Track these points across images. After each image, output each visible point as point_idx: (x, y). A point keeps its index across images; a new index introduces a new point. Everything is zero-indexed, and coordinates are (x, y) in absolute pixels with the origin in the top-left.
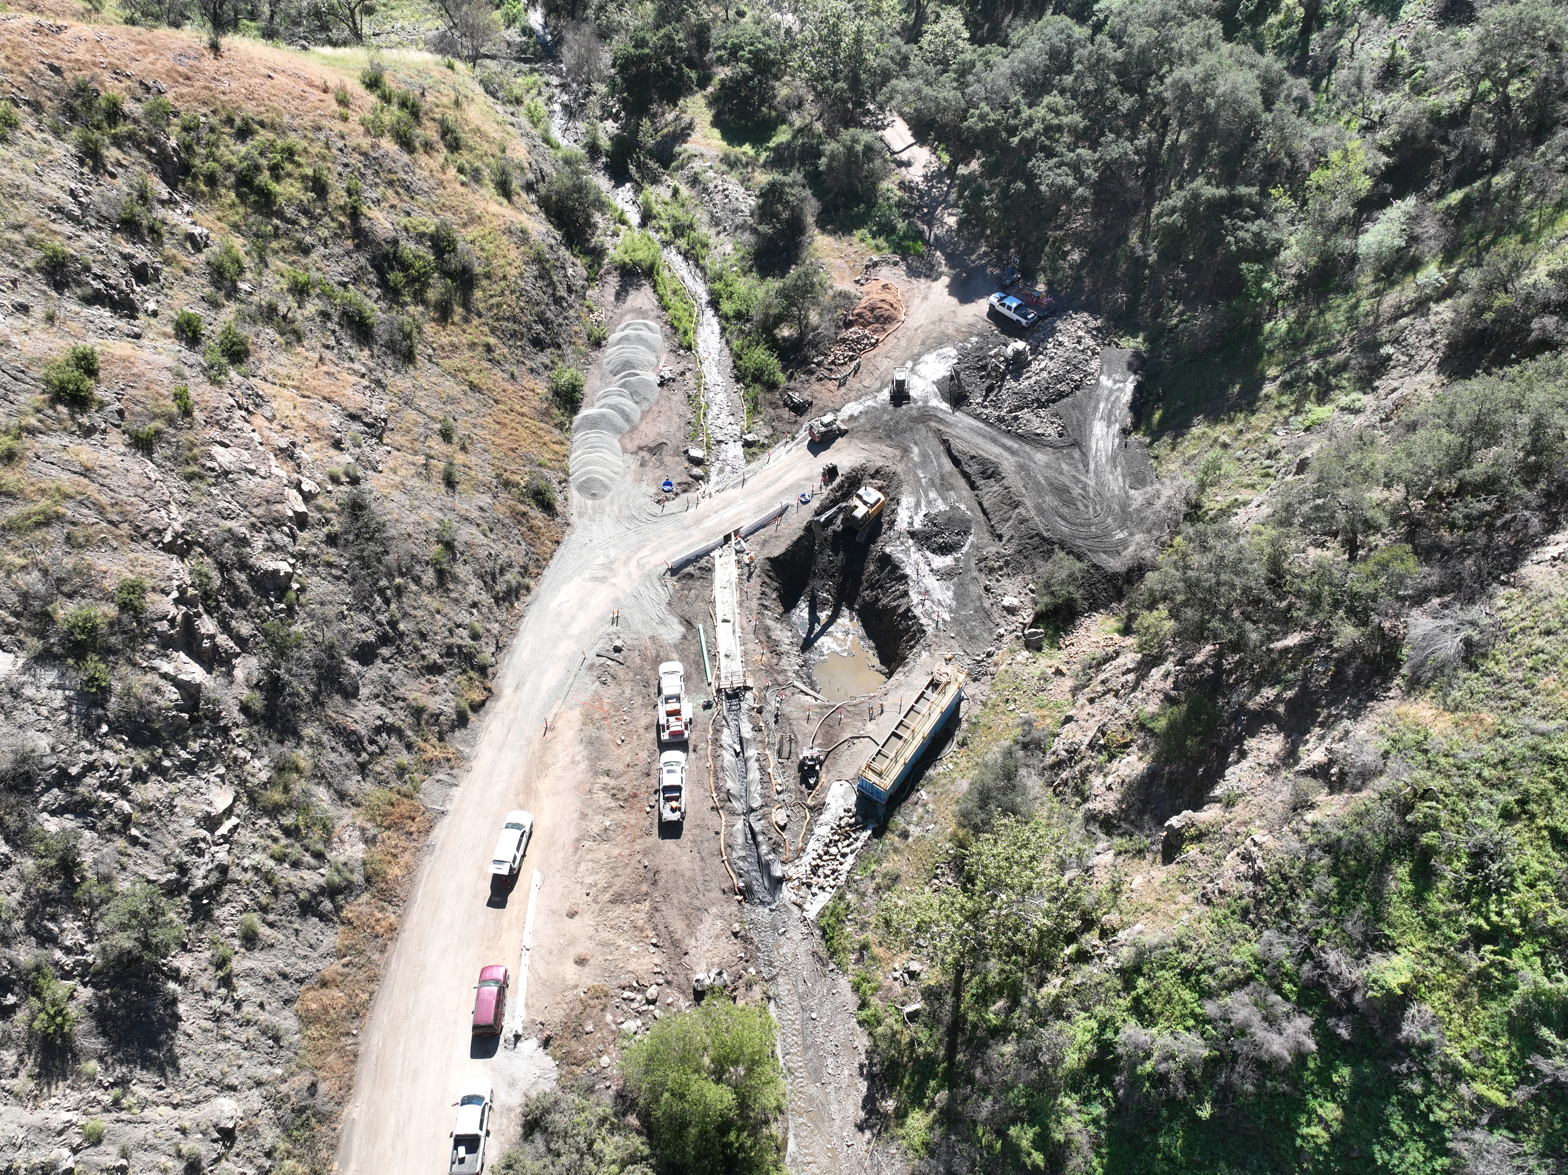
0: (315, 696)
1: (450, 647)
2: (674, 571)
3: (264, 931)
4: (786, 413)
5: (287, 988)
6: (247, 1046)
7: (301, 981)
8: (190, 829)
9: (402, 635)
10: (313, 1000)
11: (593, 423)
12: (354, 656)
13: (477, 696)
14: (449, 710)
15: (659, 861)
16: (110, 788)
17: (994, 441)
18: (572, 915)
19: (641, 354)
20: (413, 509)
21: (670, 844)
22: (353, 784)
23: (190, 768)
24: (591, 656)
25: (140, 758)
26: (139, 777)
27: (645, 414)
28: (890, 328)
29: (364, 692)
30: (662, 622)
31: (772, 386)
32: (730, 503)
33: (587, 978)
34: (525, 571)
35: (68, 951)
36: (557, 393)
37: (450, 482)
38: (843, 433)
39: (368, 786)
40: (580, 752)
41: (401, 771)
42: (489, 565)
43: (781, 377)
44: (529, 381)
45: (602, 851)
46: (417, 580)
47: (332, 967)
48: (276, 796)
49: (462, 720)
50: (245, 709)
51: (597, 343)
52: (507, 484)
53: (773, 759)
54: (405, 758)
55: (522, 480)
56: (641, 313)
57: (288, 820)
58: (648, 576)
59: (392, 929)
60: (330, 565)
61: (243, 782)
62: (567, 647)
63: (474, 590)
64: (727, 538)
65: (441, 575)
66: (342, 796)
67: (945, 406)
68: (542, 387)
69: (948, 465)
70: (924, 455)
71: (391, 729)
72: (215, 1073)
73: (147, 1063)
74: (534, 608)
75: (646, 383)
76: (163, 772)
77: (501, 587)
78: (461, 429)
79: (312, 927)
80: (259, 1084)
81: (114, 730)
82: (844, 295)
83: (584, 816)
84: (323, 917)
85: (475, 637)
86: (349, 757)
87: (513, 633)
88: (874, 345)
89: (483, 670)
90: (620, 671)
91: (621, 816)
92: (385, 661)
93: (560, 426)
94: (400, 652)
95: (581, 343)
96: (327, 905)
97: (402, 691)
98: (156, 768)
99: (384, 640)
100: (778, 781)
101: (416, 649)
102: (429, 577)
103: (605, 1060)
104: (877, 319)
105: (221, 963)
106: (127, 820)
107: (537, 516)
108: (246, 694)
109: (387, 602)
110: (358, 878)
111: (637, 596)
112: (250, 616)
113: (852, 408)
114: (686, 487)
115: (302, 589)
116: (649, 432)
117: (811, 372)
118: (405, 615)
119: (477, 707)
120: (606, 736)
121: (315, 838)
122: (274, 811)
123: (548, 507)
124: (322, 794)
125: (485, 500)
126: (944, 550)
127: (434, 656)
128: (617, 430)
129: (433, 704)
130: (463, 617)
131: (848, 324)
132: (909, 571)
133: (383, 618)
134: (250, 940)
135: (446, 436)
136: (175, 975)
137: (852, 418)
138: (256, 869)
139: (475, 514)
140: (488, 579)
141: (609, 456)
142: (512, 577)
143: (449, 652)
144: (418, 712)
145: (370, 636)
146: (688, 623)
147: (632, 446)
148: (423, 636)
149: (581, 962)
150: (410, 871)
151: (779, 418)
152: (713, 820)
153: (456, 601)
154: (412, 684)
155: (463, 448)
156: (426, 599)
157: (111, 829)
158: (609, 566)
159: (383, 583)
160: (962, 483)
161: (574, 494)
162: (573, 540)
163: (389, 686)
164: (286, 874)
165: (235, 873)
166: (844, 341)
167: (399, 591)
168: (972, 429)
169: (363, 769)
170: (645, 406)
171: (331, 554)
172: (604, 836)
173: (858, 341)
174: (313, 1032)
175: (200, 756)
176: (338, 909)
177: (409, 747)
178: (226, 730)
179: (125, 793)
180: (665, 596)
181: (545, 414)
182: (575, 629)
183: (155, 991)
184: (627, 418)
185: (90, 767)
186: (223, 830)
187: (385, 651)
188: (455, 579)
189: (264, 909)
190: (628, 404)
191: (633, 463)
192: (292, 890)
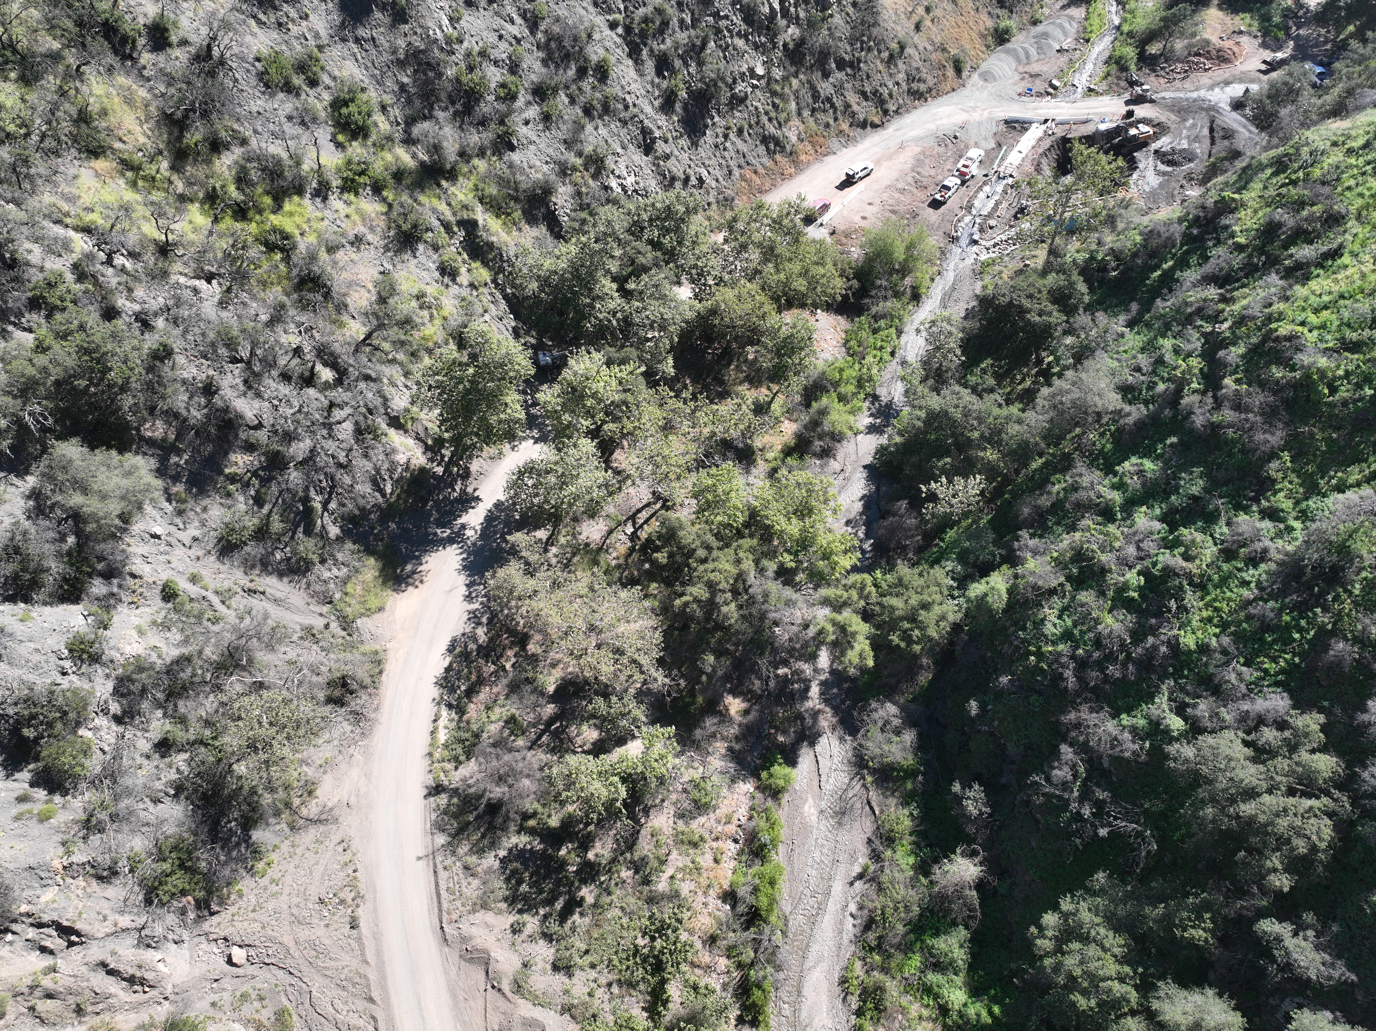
0: (812, 66)
1: (877, 91)
2: (1006, 122)
3: (746, 133)
4: (1123, 84)
5: (742, 161)
6: (720, 165)
7: (748, 164)
8: (744, 68)
9: (860, 69)
10: (748, 174)
11: (1007, 52)
12: (835, 61)
13: (877, 120)
14: (861, 117)
15: (921, 212)
16: (729, 31)
17: (1245, 127)
18: (870, 204)
19: (1057, 33)
20: (894, 22)
21: (931, 210)
22: (806, 113)
23: (756, 47)
24: (940, 134)
25: (744, 27)
26: (739, 34)
27: (1038, 60)
28: (1224, 66)
29: (831, 80)
30: (986, 139)
31: (1124, 68)
32: (1059, 108)
33: (863, 224)
34: (930, 90)
35: (689, 73)
36: (996, 30)
37: (918, 27)
38: (1152, 101)
39: (811, 120)
40: (911, 162)
41: (827, 125)
42: (914, 72)
43: (1133, 67)
44: (984, 17)
45: (897, 195)
46: (879, 52)
47: (761, 170)
48: (778, 88)
49: (863, 125)
50: (785, 45)
51: (1035, 22)
52: (944, 50)
53: (1004, 205)
54: (831, 122)
55: (953, 52)
56: (1071, 18)
57: (777, 101)
58: (991, 119)
59: (791, 175)
60: (848, 14)
61: (769, 73)
62: (932, 126)
63: (901, 77)
64: (1046, 121)
65: (891, 56)
66: (799, 114)
67: (1229, 108)
68: (990, 24)
69: (1206, 132)
70: (1194, 126)
71: (833, 106)
72: (707, 162)
73: (689, 137)
74: (924, 109)
75: (1050, 47)
76: (747, 40)
77: (915, 86)
78: (938, 12)
79: (762, 150)
80: (717, 181)
81: (741, 10)
82: (1208, 42)
83: (897, 180)
84: (768, 149)
85: (891, 95)
86: (810, 101)
87: (908, 111)
88: (1206, 70)
89: (886, 112)
90: (951, 145)
91: (915, 190)
92: (847, 75)
93: (988, 47)
94: (854, 76)
95: (1025, 19)
96: (772, 146)
97: (846, 93)
98: (746, 37)
99: (851, 65)
100: (1000, 212)
101: (862, 80)
102: (885, 55)
103: (853, 249)
104: (1218, 57)
105: (728, 128)
106: (728, 46)
107: (950, 72)
108: (788, 40)
109: (862, 50)
110: (788, 148)
111: (980, 123)
112: (807, 11)
113: (1167, 95)
114: (1040, 95)
115: (831, 16)
116: (1035, 68)
117: (1154, 71)
118: (866, 62)
119: (874, 126)
120: (927, 161)
121: (783, 116)
122: (774, 93)
123: (958, 70)
124: (793, 106)
125: (929, 48)
126: (1170, 163)
127: (868, 89)
128: (1019, 61)
129: (855, 108)
130: (890, 84)
131: (1198, 54)
132: (1141, 166)
133: (857, 55)
134: (740, 132)
135: (928, 10)
136: (712, 118)
137: (1164, 98)
138: (756, 108)
139: (921, 48)
140: (911, 79)
141: (1006, 67)
142: (922, 87)
143: (875, 93)
144: (847, 106)
145: (847, 58)
146: (999, 145)
147: (1021, 69)
148: (868, 77)
149: (864, 218)
150: (809, 162)
151: (1117, 85)
152: (957, 211)
153: (891, 75)
154: (852, 93)
155: (932, 21)
156: (879, 63)
157: (721, 46)
158: (974, 109)
159: (865, 39)
160: (1208, 141)
161: (975, 76)
162: (962, 93)
163: (842, 87)
164: (764, 119)
165: (748, 102)
166: (1188, 62)
167: (870, 49)
168: (1235, 120)
169: (813, 110)
170: (1042, 56)
171: (850, 10)
172: (902, 191)
173: (1197, 64)
174: (743, 184)
175: (763, 45)
176: (775, 153)
177: (836, 119)
178: (774, 47)
179: (732, 37)
180: (994, 129)
181: (983, 36)
182: (939, 122)
183: (703, 118)
184: (1028, 56)
185: (727, 17)
186: (755, 82)
187: (849, 71)
188: (896, 65)
189: (750, 126)
190: (1033, 51)
191: (1017, 77)
192: (763, 127)
